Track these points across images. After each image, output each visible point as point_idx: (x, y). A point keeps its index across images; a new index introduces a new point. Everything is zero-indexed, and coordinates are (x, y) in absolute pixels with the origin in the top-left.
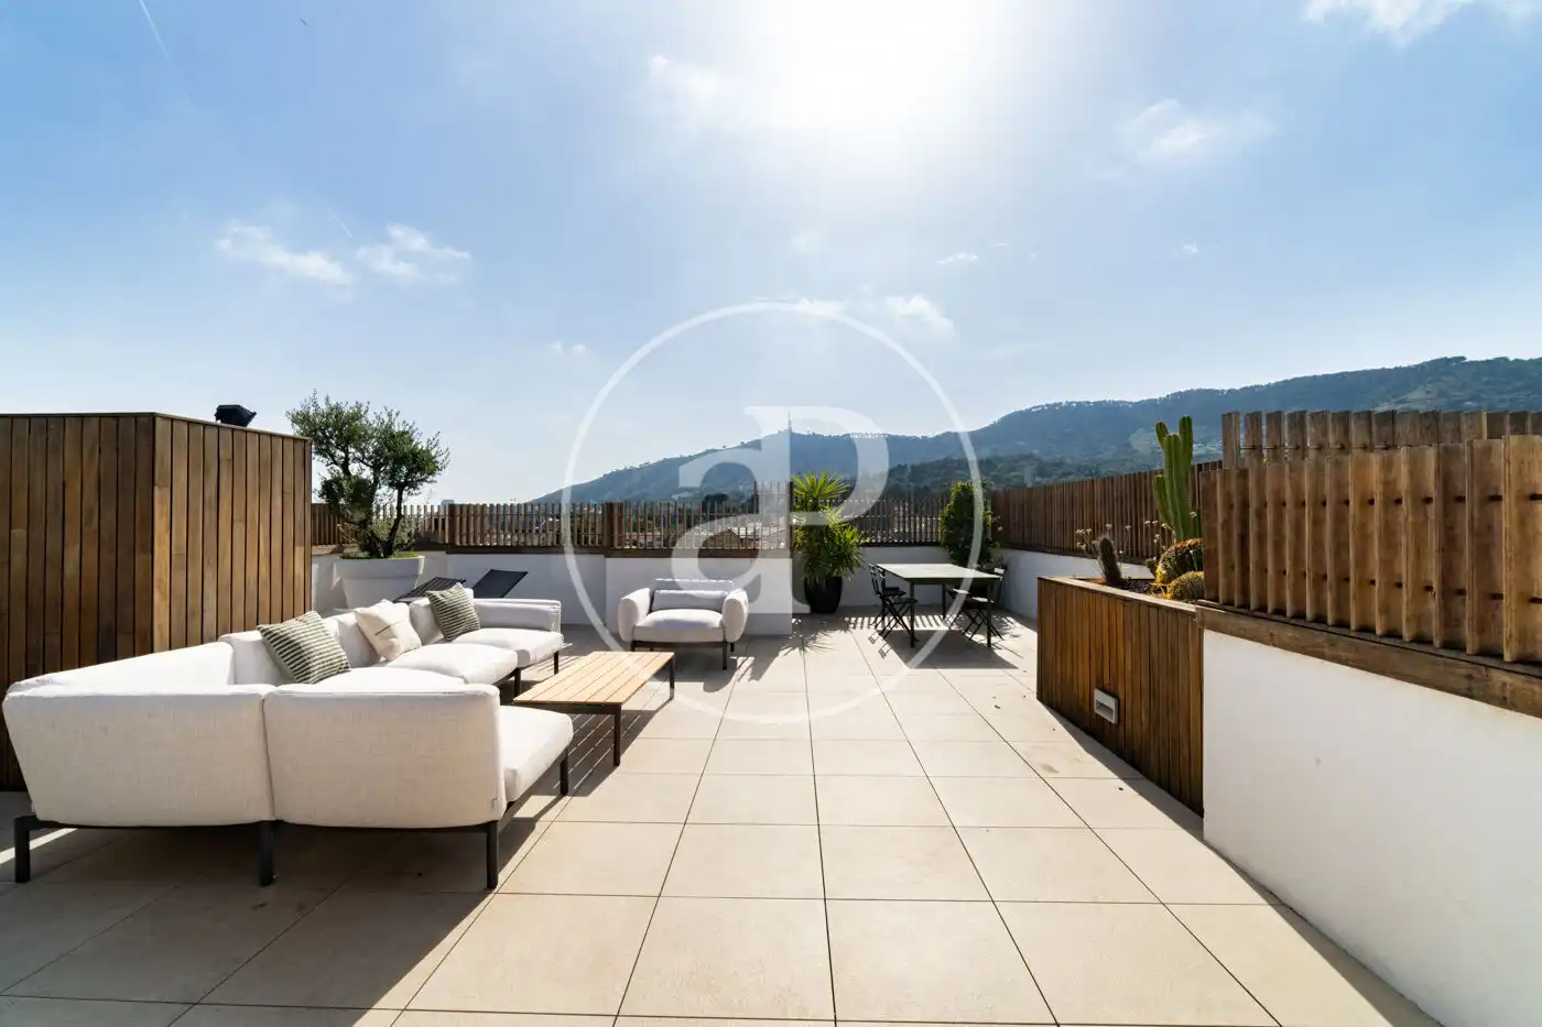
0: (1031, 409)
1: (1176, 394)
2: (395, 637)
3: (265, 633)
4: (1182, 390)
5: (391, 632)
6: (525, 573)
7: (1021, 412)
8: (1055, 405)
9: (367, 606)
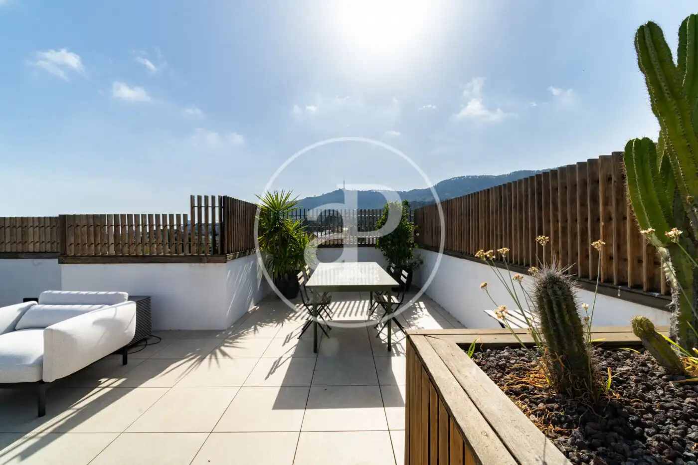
0: (451, 179)
1: (514, 172)
4: (517, 171)
7: (447, 180)
8: (462, 177)
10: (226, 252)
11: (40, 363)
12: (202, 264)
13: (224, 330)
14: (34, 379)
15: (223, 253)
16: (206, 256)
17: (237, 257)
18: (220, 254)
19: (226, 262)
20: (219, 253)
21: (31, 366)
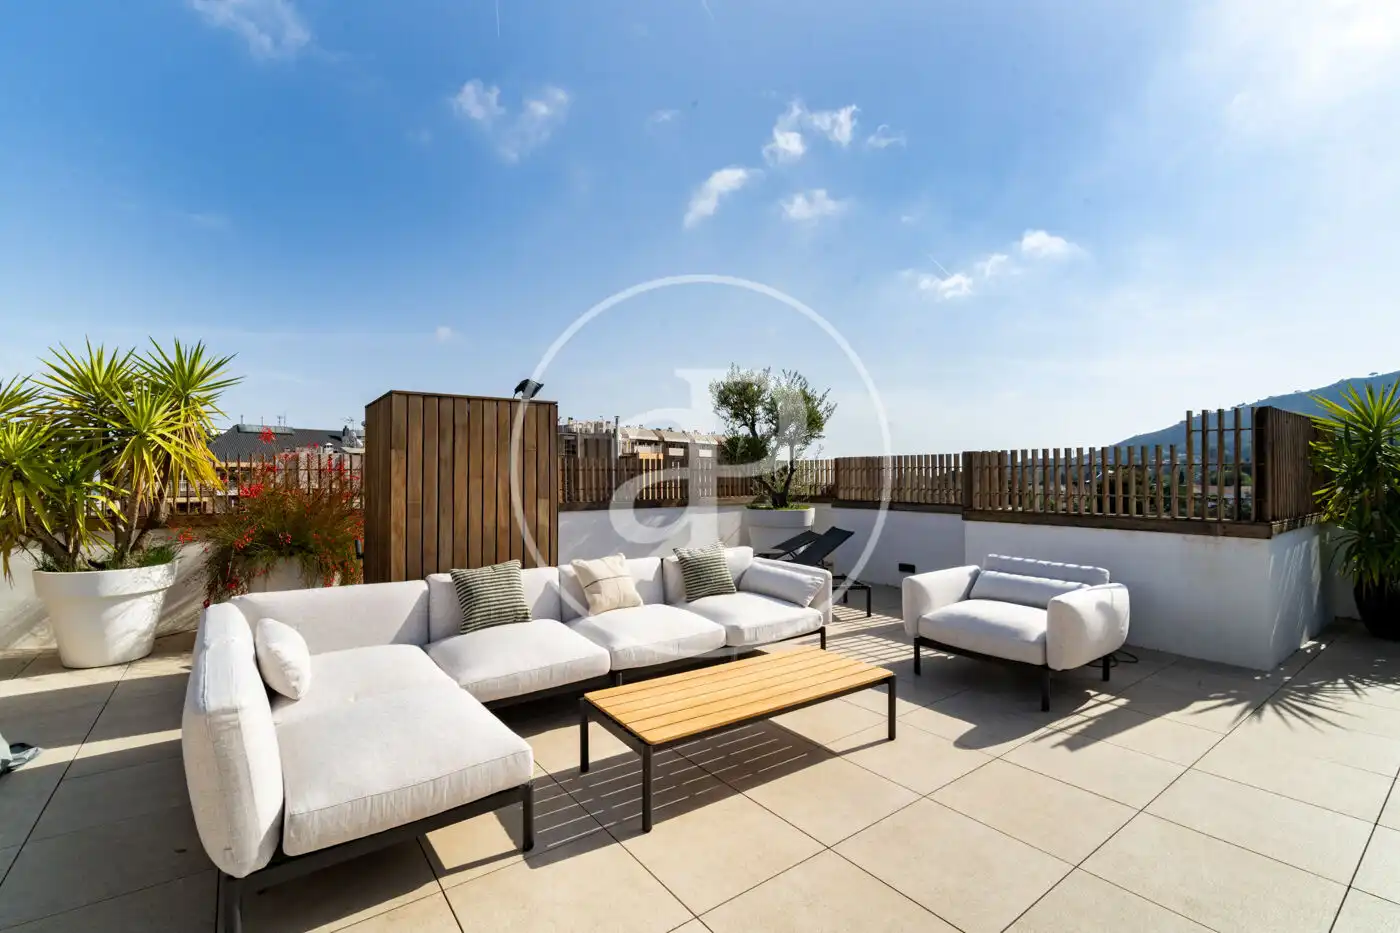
2: (599, 592)
3: (454, 576)
5: (599, 587)
6: (852, 533)
9: (585, 559)
10: (1270, 518)
11: (1043, 641)
12: (1211, 538)
13: (1259, 672)
14: (1038, 661)
15: (1261, 518)
16: (1219, 521)
17: (1285, 528)
18: (1256, 521)
19: (1268, 538)
20: (1253, 517)
21: (1035, 643)
